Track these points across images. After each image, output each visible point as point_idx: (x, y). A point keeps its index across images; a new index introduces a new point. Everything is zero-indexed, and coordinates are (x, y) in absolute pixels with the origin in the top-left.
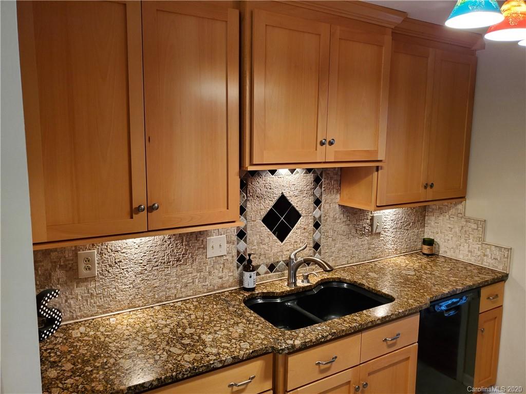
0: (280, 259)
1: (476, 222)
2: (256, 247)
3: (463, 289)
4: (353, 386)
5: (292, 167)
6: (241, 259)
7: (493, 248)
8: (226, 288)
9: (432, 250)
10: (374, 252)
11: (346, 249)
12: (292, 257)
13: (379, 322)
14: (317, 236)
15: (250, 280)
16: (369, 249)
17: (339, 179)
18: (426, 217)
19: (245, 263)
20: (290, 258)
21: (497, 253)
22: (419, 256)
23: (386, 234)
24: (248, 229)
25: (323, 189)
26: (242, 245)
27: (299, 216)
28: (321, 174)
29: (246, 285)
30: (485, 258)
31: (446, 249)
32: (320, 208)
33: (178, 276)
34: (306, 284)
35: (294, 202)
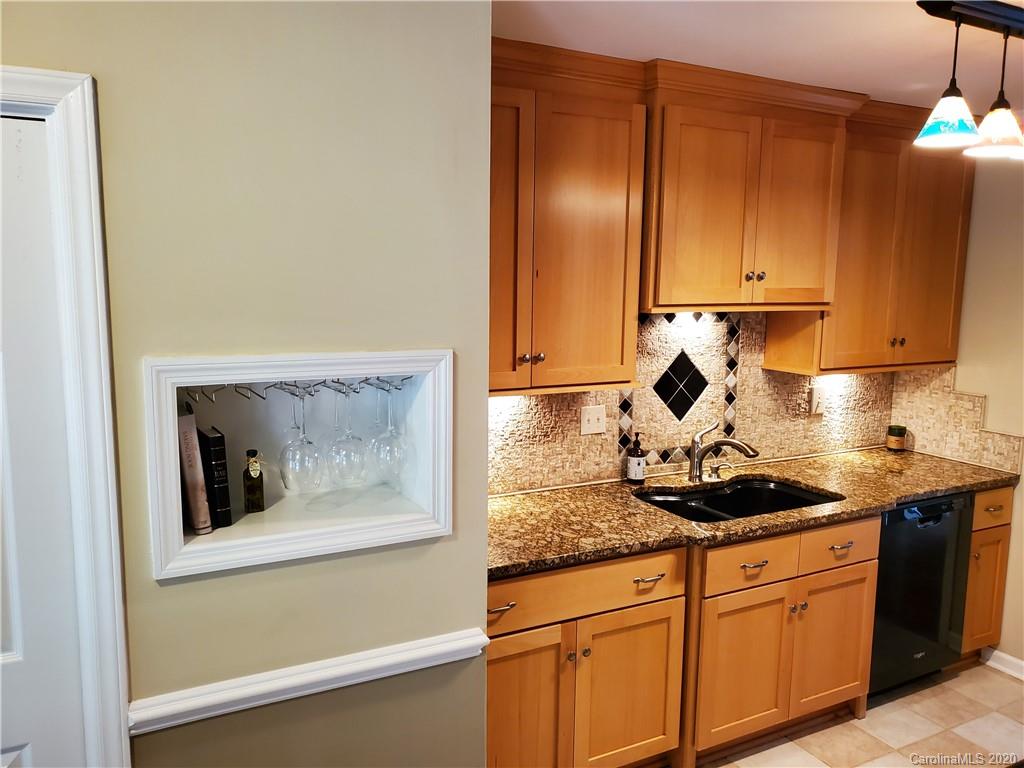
0: (677, 444)
1: (972, 398)
2: (645, 425)
3: (946, 491)
4: (788, 605)
5: (698, 309)
6: (624, 441)
7: (997, 437)
8: (604, 479)
9: (902, 443)
10: (812, 443)
11: (772, 437)
12: (697, 439)
13: (824, 520)
14: (730, 414)
15: (637, 469)
16: (805, 437)
17: (763, 330)
18: (894, 394)
19: (630, 445)
20: (693, 441)
21: (1003, 445)
22: (882, 453)
23: (832, 417)
24: (634, 399)
25: (740, 345)
26: (626, 421)
27: (705, 383)
28: (738, 323)
29: (632, 476)
30: (985, 452)
31: (925, 443)
32: (735, 374)
33: (546, 457)
34: (714, 479)
35: (699, 362)
